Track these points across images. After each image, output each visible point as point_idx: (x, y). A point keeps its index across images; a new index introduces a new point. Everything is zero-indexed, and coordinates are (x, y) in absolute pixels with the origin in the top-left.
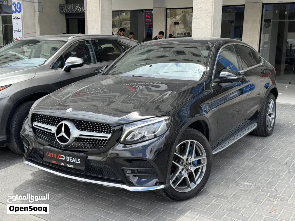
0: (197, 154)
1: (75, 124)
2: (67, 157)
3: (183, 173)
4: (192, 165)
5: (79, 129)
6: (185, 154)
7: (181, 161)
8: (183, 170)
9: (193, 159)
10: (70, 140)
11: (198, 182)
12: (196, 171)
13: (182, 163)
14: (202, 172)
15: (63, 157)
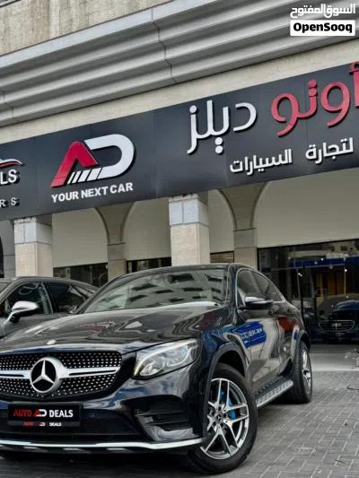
0: (234, 402)
1: (60, 360)
2: (51, 411)
3: (215, 429)
4: (227, 418)
5: (68, 366)
6: (216, 400)
7: (211, 412)
8: (214, 424)
9: (228, 408)
10: (55, 384)
11: (240, 445)
12: (236, 426)
13: (213, 414)
14: (243, 429)
15: (43, 413)
